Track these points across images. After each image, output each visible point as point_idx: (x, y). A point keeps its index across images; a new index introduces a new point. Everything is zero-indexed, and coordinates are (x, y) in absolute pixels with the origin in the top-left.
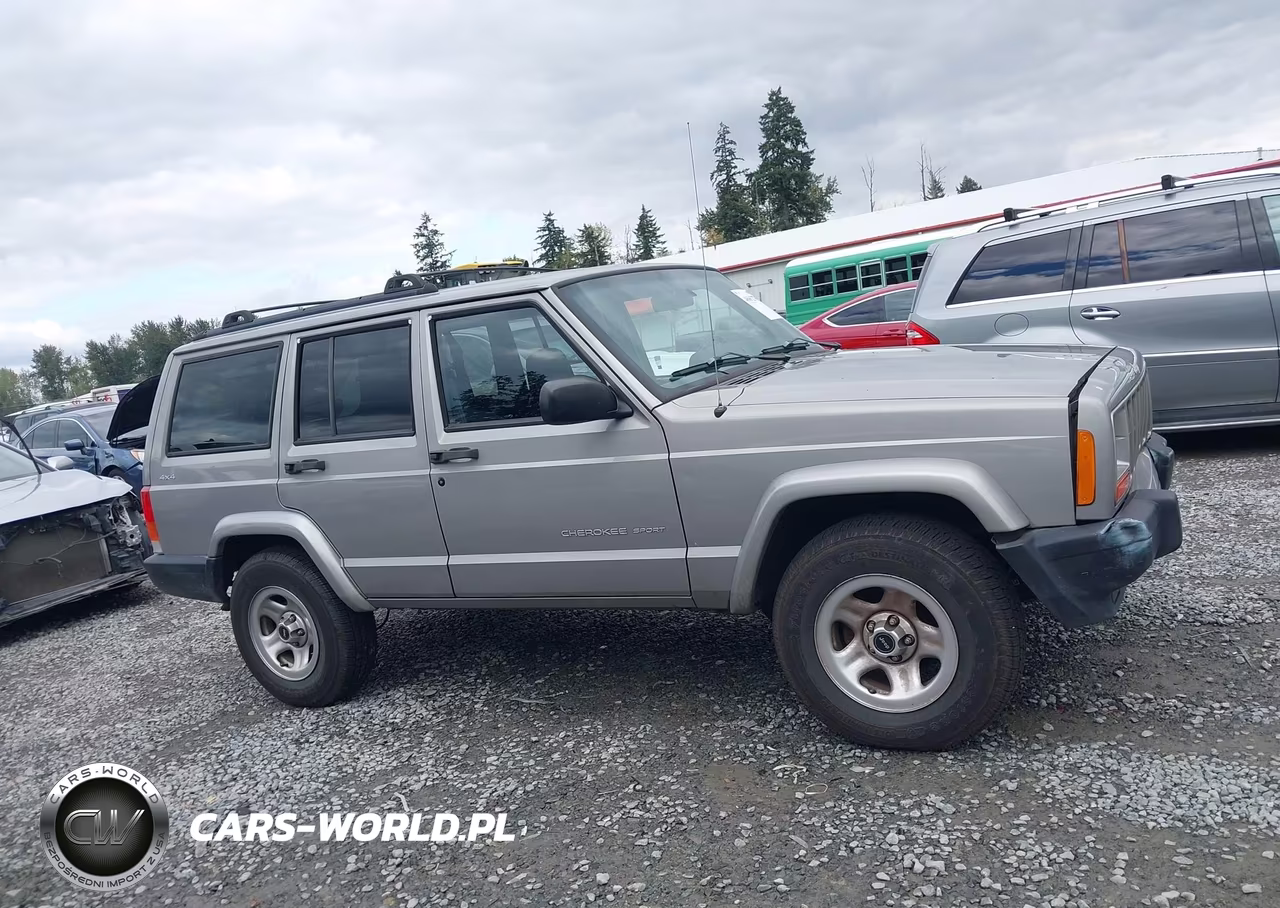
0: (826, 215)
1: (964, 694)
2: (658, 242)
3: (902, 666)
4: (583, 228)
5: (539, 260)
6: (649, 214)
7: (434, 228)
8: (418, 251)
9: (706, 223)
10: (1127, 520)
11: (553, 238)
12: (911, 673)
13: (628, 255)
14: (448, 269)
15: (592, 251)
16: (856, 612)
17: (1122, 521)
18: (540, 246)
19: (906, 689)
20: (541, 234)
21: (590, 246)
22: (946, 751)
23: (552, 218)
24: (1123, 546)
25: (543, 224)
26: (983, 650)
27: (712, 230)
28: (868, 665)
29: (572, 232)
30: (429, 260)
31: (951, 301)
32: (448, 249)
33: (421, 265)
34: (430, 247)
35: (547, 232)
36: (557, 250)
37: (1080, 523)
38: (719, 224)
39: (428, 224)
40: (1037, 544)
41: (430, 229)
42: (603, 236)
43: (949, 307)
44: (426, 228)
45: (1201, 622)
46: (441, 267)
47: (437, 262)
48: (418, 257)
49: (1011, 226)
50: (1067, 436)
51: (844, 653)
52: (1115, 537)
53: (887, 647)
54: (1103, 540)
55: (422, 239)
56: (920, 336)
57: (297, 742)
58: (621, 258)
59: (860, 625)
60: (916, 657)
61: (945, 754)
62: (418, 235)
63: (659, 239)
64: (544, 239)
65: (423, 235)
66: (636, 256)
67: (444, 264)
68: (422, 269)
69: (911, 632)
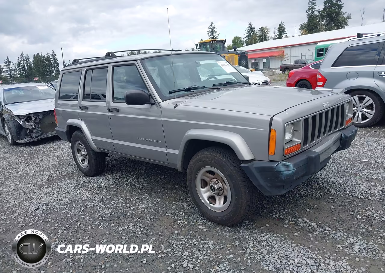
0: (346, 26)
1: (232, 210)
2: (285, 33)
3: (220, 197)
4: (260, 28)
5: (245, 38)
6: (283, 24)
7: (214, 26)
8: (209, 33)
9: (302, 28)
10: (285, 163)
11: (251, 30)
12: (221, 199)
13: (274, 37)
14: (217, 39)
15: (262, 35)
16: (208, 177)
17: (283, 163)
18: (246, 33)
19: (219, 205)
20: (247, 29)
21: (262, 33)
22: (228, 226)
23: (251, 24)
24: (282, 171)
25: (248, 26)
26: (237, 197)
27: (304, 30)
28: (210, 195)
29: (257, 28)
30: (212, 36)
31: (333, 66)
32: (218, 33)
33: (209, 38)
34: (212, 32)
35: (249, 29)
36: (252, 34)
37: (271, 161)
38: (307, 28)
39: (213, 25)
40: (255, 166)
41: (213, 26)
42: (267, 30)
43: (332, 68)
44: (212, 26)
45: (353, 196)
46: (215, 38)
47: (214, 37)
48: (208, 35)
49: (360, 40)
50: (268, 130)
51: (203, 190)
52: (279, 168)
53: (214, 190)
54: (275, 168)
55: (210, 30)
56: (321, 77)
57: (75, 186)
58: (272, 38)
59: (209, 181)
60: (223, 195)
61: (228, 227)
62: (209, 28)
63: (285, 32)
64: (248, 31)
65: (211, 28)
66: (277, 38)
67: (216, 38)
68: (209, 39)
69: (222, 187)
